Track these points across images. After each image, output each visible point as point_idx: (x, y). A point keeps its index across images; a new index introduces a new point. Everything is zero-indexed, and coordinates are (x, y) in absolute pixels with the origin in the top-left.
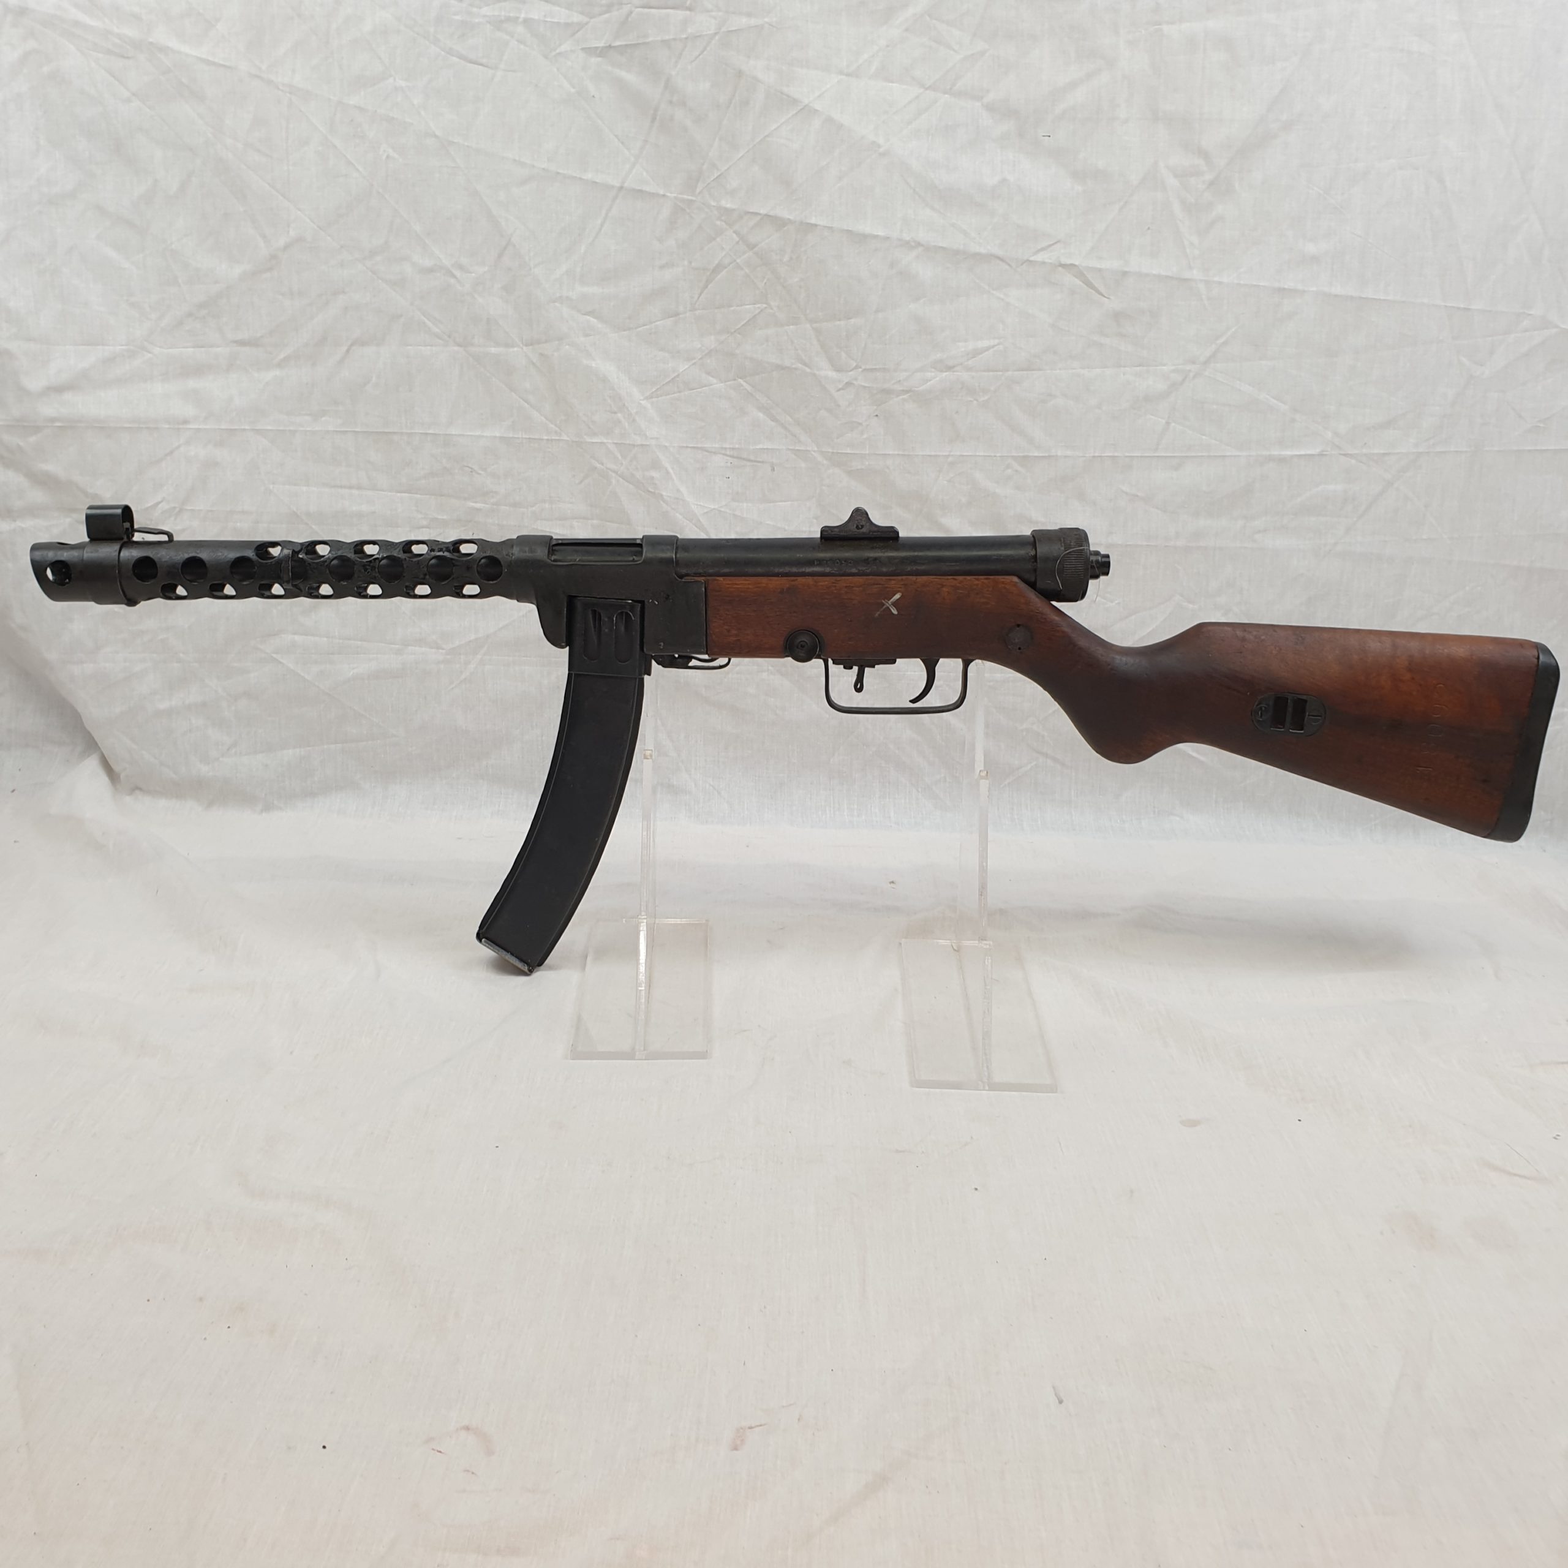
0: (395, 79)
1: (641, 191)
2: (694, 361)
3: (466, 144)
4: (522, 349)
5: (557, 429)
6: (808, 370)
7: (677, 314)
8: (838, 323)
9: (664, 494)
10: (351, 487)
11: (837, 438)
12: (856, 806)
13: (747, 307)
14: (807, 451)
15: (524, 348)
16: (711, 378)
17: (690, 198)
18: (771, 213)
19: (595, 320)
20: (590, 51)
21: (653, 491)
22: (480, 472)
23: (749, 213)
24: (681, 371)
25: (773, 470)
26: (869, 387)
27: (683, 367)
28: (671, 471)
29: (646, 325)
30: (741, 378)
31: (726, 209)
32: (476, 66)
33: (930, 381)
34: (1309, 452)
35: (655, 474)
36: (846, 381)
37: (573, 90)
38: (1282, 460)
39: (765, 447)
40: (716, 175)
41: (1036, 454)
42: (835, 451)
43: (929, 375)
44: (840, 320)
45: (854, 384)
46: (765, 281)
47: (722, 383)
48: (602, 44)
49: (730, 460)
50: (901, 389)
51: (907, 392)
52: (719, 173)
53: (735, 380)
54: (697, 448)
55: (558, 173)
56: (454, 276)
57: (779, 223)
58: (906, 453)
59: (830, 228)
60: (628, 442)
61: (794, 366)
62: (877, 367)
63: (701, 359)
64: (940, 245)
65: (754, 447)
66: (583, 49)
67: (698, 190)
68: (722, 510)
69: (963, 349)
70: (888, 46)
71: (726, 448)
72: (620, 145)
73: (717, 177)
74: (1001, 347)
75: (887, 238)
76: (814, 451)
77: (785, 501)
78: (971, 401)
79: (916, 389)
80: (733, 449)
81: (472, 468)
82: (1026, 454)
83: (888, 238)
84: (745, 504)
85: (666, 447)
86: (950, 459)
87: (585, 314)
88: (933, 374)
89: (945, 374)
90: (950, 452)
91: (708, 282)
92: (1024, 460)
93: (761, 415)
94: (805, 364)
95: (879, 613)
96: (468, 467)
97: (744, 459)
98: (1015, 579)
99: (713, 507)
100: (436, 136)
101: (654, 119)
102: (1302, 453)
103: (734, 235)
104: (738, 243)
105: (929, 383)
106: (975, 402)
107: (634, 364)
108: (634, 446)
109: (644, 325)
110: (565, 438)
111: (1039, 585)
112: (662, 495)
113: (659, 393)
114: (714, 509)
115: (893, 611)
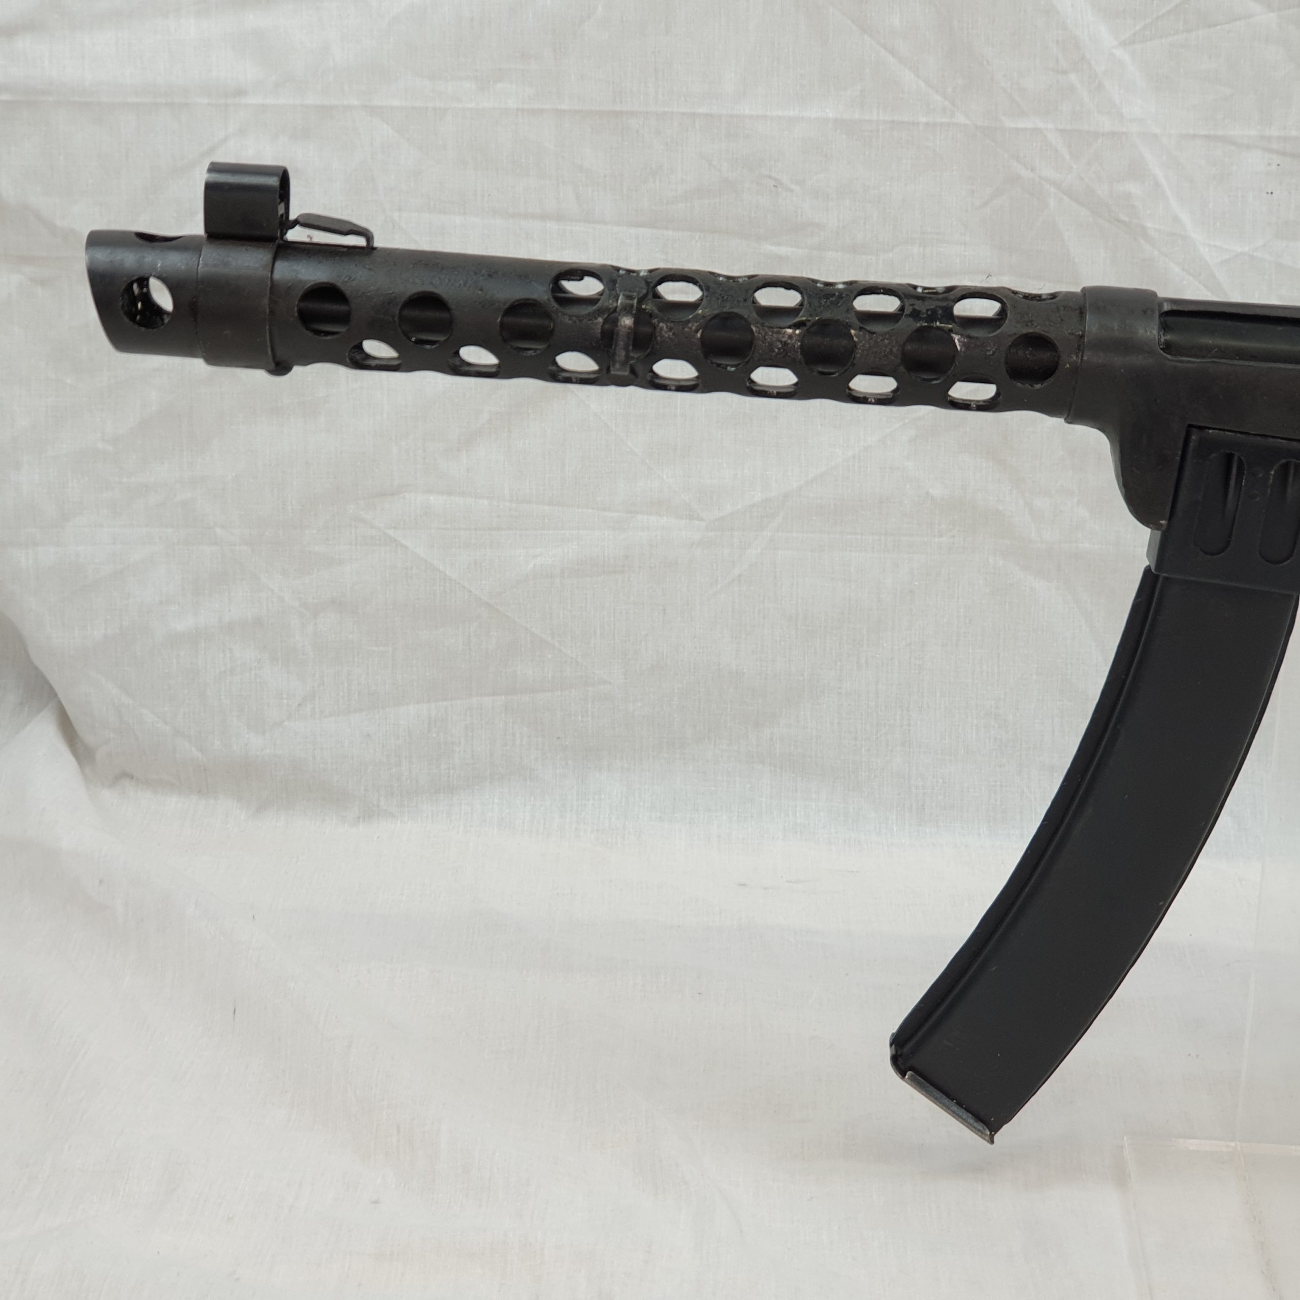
5: (947, 103)
9: (1149, 225)
10: (544, 217)
21: (1127, 219)
22: (793, 187)
28: (1163, 181)
35: (1133, 188)
49: (1278, 159)
54: (1216, 137)
60: (1085, 128)
68: (1254, 253)
71: (1270, 138)
81: (775, 179)
85: (1155, 135)
96: (770, 177)
99: (1238, 250)
108: (1096, 135)
110: (961, 119)
112: (1143, 228)
113: (1148, 33)
114: (1241, 253)
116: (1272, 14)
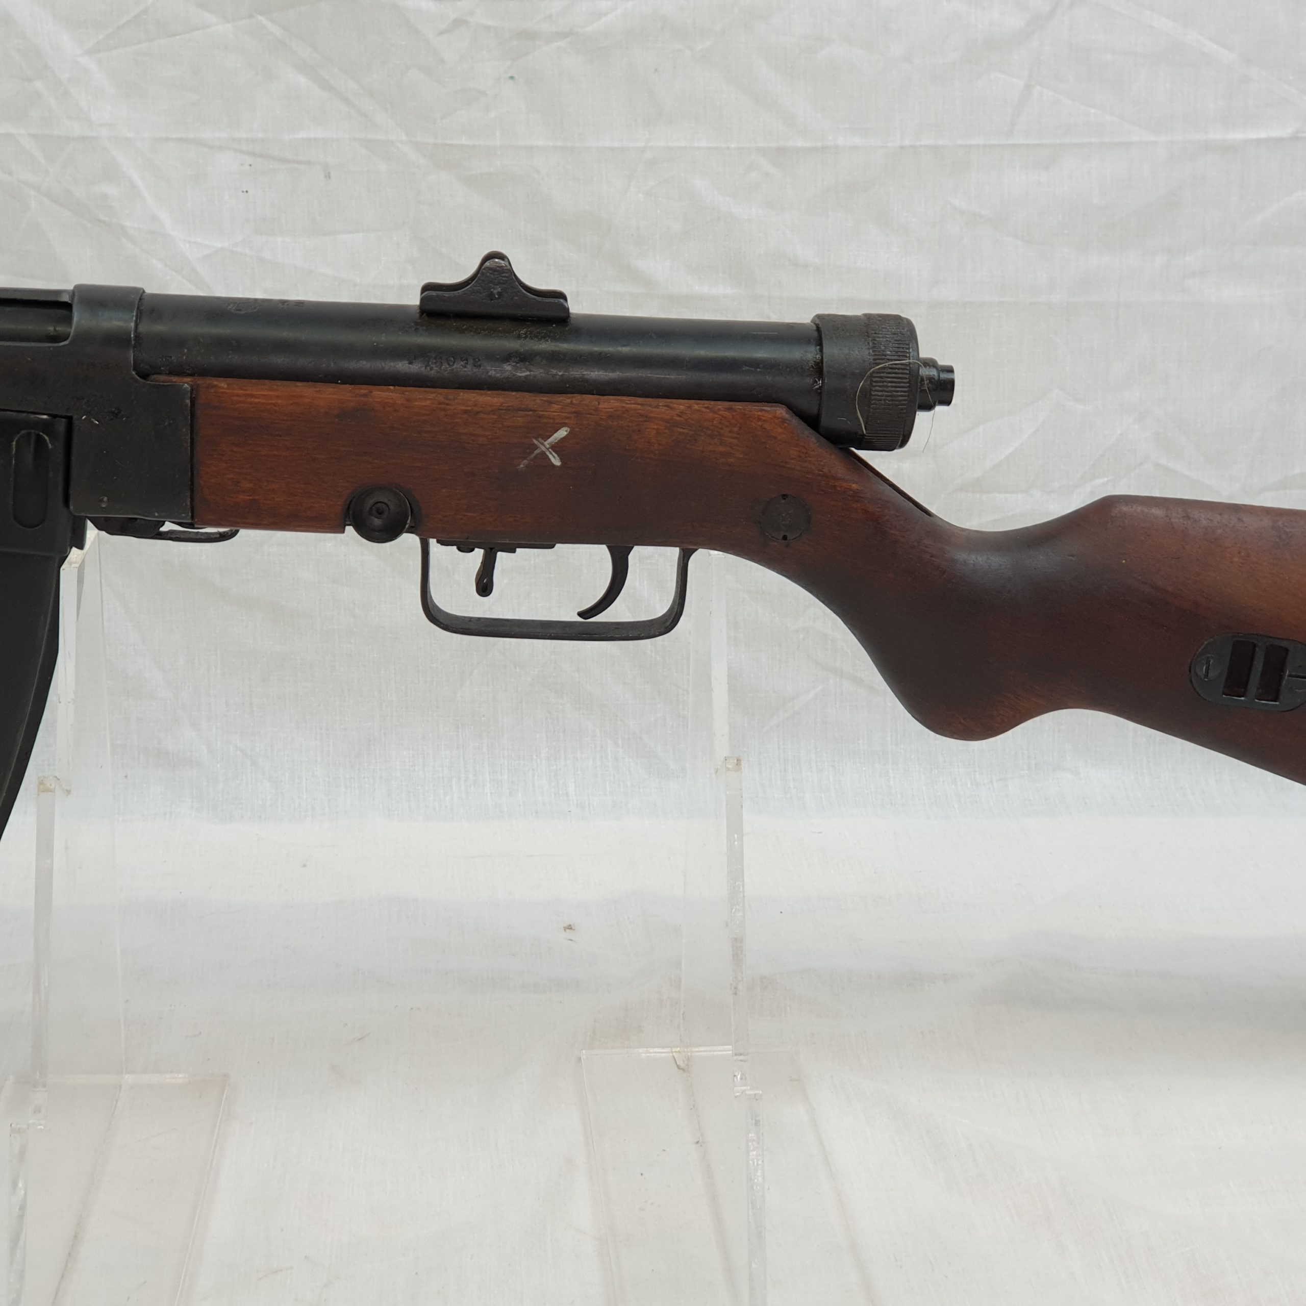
9: (128, 224)
11: (443, 118)
12: (506, 777)
14: (388, 141)
16: (208, 15)
21: (107, 219)
25: (328, 176)
26: (495, 28)
28: (139, 182)
30: (262, 14)
33: (607, 15)
34: (1274, 134)
35: (110, 190)
36: (453, 16)
38: (1227, 149)
39: (313, 136)
41: (800, 143)
42: (439, 142)
45: (467, 23)
47: (228, 23)
50: (554, 30)
51: (565, 35)
53: (251, 17)
54: (188, 140)
58: (568, 144)
65: (292, 136)
76: (401, 142)
77: (352, 233)
78: (680, 51)
79: (581, 30)
80: (255, 140)
82: (781, 143)
84: (280, 239)
86: (648, 155)
90: (648, 140)
92: (780, 155)
93: (302, 80)
95: (525, 461)
97: (275, 159)
98: (781, 411)
99: (219, 246)
102: (1263, 135)
105: (603, 19)
106: (688, 53)
111: (825, 421)
112: (124, 228)
113: (112, 42)
114: (221, 249)
115: (553, 460)
116: (227, 25)
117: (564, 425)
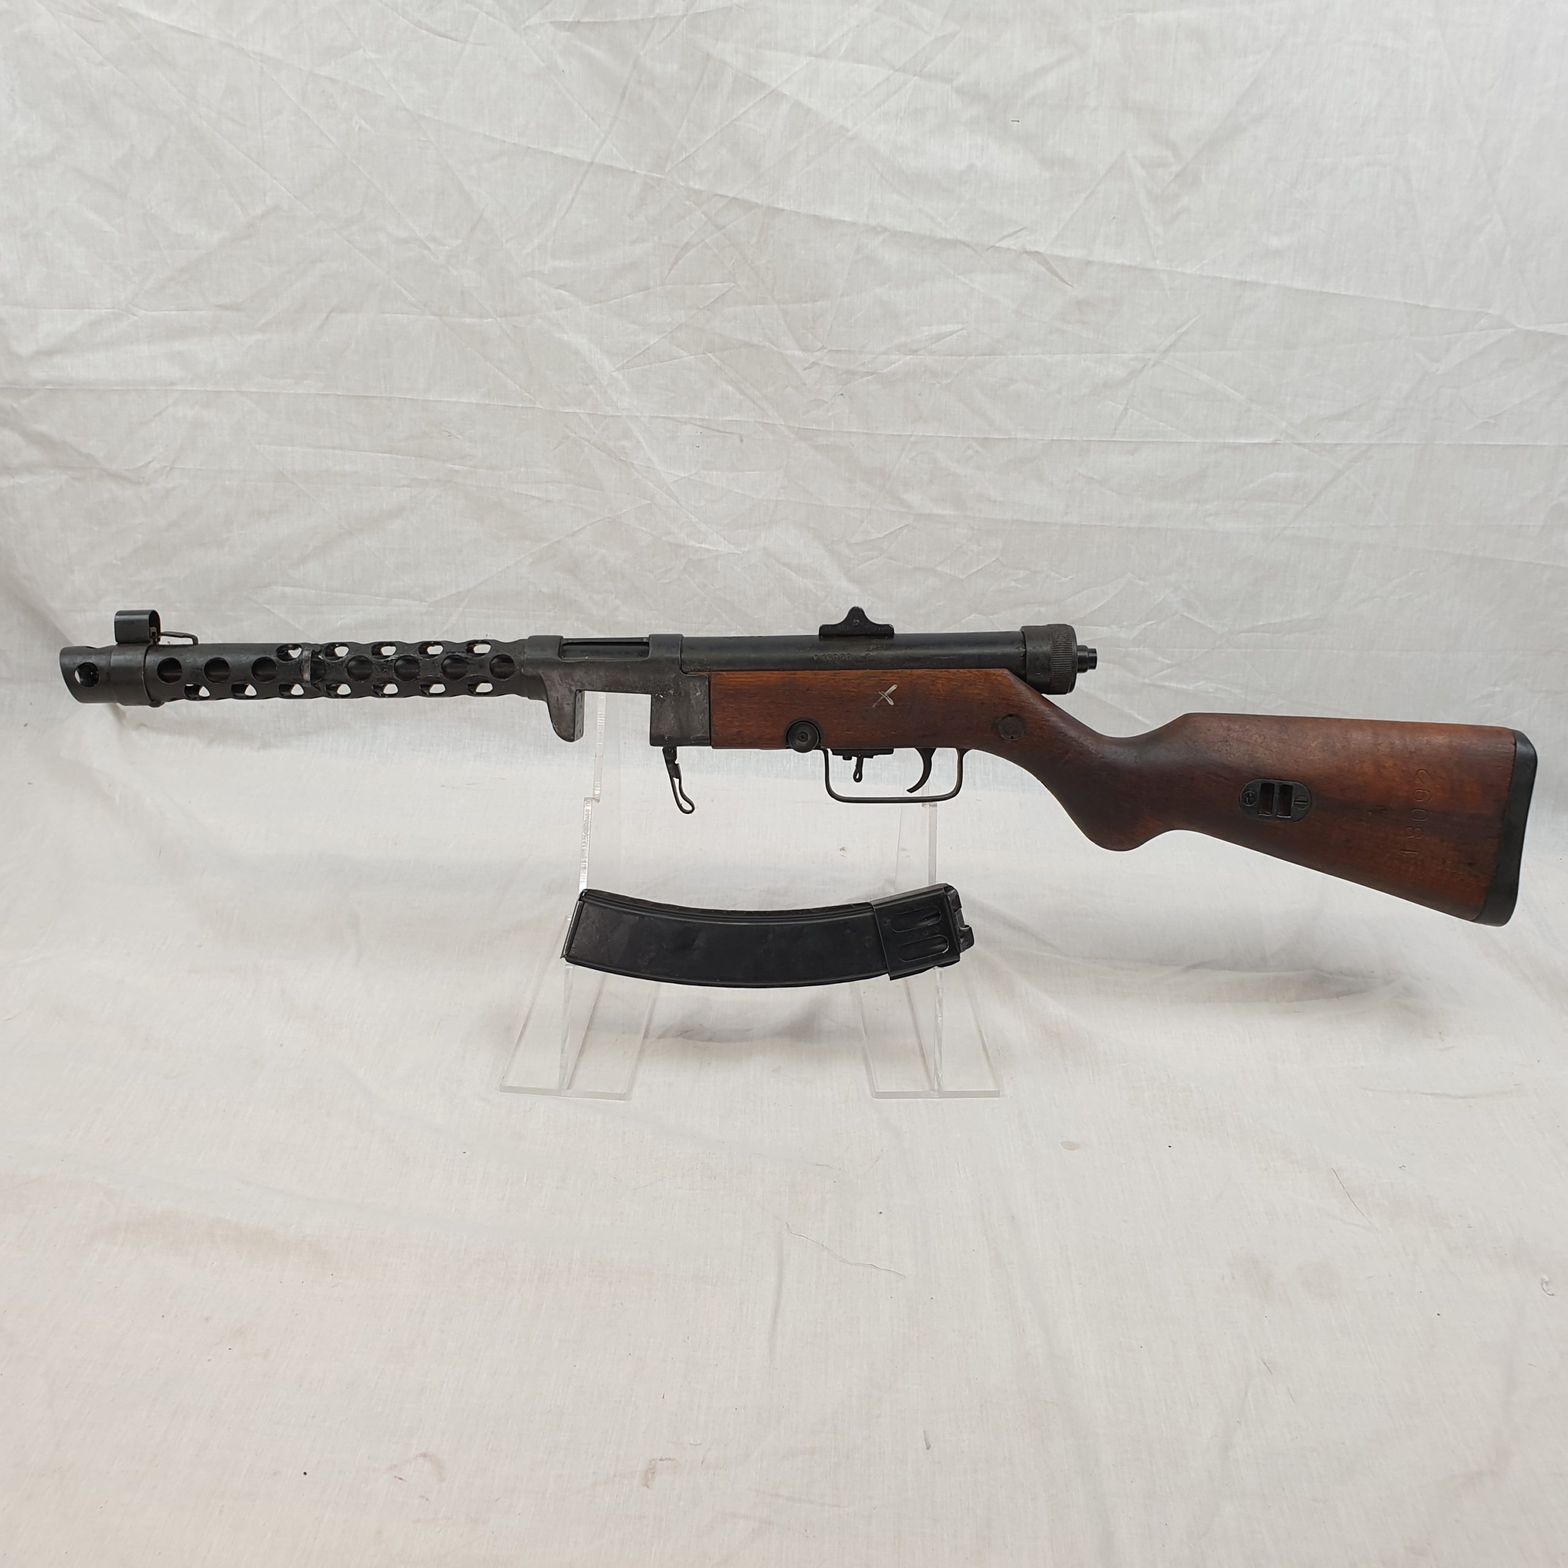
0: (365, 51)
1: (611, 167)
2: (664, 335)
3: (437, 118)
4: (496, 319)
5: (531, 397)
6: (775, 348)
7: (647, 288)
8: (805, 305)
9: (635, 462)
10: (334, 448)
11: (803, 415)
13: (717, 285)
14: (774, 424)
15: (498, 319)
16: (681, 351)
17: (659, 176)
18: (739, 196)
19: (567, 293)
20: (559, 25)
21: (624, 459)
22: (459, 436)
23: (717, 195)
24: (651, 343)
25: (742, 440)
26: (835, 368)
27: (653, 340)
28: (642, 440)
29: (617, 298)
30: (710, 352)
31: (695, 190)
32: (445, 39)
33: (895, 363)
35: (627, 444)
36: (812, 360)
37: (542, 64)
39: (734, 419)
40: (684, 157)
41: (995, 435)
42: (801, 427)
43: (894, 357)
44: (806, 302)
45: (819, 364)
46: (733, 261)
47: (692, 355)
48: (570, 20)
49: (701, 430)
50: (866, 371)
51: (872, 374)
52: (687, 155)
53: (704, 354)
54: (668, 418)
55: (529, 148)
56: (428, 248)
57: (748, 206)
58: (870, 432)
59: (797, 213)
60: (599, 413)
61: (761, 344)
62: (843, 349)
63: (671, 332)
64: (906, 230)
65: (724, 419)
66: (551, 23)
67: (667, 169)
68: (691, 477)
69: (927, 334)
70: (858, 26)
71: (696, 419)
72: (590, 120)
73: (685, 159)
74: (965, 332)
75: (853, 224)
76: (781, 425)
77: (753, 471)
78: (933, 384)
79: (881, 371)
80: (703, 420)
81: (449, 433)
82: (986, 436)
83: (855, 223)
84: (715, 473)
85: (637, 417)
86: (913, 439)
87: (556, 288)
88: (897, 357)
89: (908, 357)
90: (913, 431)
91: (677, 259)
92: (985, 441)
93: (730, 388)
94: (773, 343)
96: (446, 431)
97: (714, 430)
99: (683, 475)
100: (407, 110)
101: (623, 96)
102: (1257, 441)
103: (703, 216)
104: (706, 223)
105: (893, 366)
106: (938, 385)
107: (605, 337)
108: (605, 416)
109: (615, 299)
110: (539, 406)
112: (633, 464)
113: (630, 364)
114: (684, 477)
115: (889, 702)
116: (692, 357)
117: (895, 684)
